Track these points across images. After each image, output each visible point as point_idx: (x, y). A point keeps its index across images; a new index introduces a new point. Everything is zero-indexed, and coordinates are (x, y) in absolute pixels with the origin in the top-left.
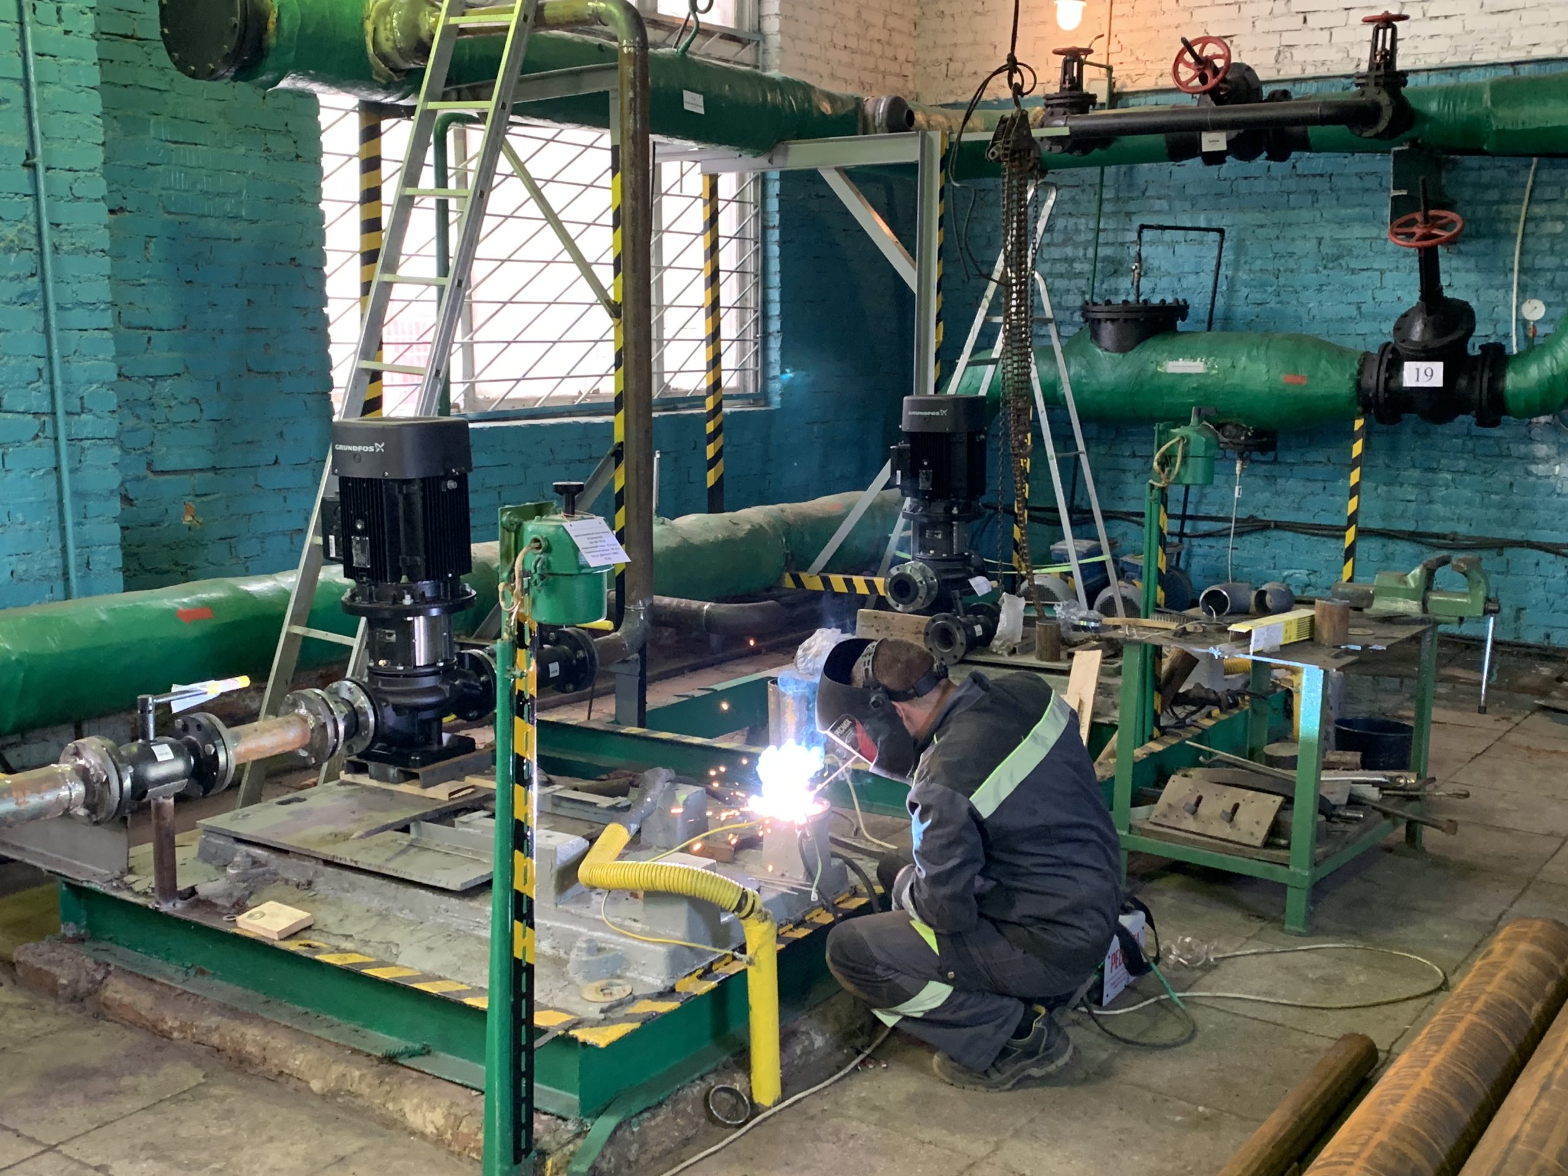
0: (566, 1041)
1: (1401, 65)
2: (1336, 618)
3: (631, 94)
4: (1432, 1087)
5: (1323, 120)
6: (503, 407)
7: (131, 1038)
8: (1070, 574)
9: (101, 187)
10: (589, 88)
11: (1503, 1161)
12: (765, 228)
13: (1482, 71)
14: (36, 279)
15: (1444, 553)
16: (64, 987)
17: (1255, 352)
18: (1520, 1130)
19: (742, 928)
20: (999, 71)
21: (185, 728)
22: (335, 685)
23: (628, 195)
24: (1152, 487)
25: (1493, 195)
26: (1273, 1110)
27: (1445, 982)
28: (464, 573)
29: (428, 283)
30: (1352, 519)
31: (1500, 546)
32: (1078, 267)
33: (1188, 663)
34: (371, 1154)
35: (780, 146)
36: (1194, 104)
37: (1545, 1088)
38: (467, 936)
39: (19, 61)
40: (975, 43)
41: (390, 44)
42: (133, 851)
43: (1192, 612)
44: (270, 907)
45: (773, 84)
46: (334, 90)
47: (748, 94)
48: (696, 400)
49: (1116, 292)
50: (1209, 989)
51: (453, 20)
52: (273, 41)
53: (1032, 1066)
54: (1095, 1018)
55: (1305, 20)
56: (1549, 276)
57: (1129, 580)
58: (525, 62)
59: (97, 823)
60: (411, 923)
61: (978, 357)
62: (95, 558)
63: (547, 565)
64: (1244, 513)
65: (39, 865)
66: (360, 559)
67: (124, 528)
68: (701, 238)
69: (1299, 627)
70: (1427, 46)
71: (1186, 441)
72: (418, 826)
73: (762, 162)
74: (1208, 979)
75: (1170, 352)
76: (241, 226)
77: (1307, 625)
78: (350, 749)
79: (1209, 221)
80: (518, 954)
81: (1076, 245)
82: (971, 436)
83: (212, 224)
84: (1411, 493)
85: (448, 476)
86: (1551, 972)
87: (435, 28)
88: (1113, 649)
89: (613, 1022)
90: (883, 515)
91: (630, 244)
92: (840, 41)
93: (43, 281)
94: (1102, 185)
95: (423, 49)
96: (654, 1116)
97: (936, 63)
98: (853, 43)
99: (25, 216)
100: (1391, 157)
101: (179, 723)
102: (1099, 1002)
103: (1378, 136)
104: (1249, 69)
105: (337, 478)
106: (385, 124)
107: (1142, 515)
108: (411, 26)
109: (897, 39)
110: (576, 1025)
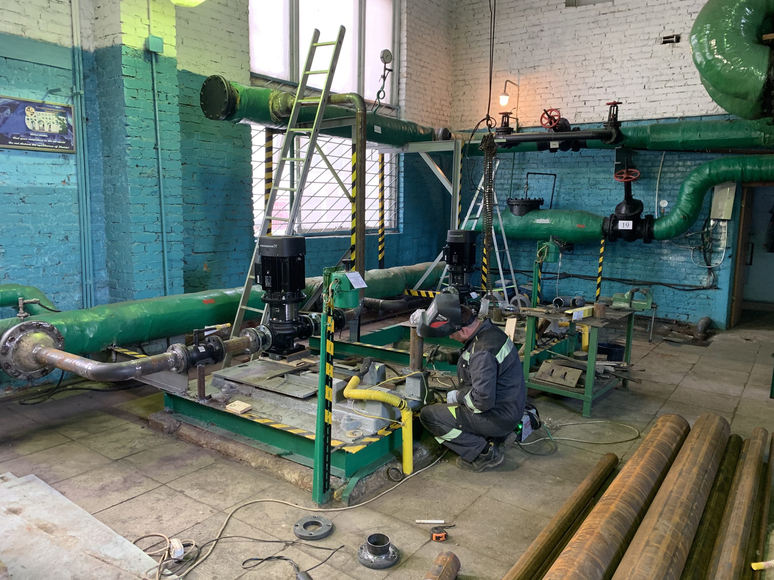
0: (341, 451)
1: (619, 119)
2: (601, 309)
3: (360, 127)
4: (641, 473)
5: (592, 138)
6: (310, 232)
7: (189, 447)
8: (503, 292)
9: (179, 156)
10: (346, 124)
11: (668, 500)
12: (399, 172)
13: (646, 122)
14: (157, 187)
15: (636, 287)
16: (166, 429)
17: (567, 217)
18: (673, 488)
19: (400, 413)
20: (484, 120)
21: (209, 341)
22: (259, 327)
23: (359, 161)
24: (536, 262)
25: (650, 164)
26: (583, 479)
27: (639, 435)
28: (303, 289)
29: (286, 190)
30: (600, 274)
31: (650, 284)
32: (505, 186)
33: (547, 323)
34: (273, 489)
35: (406, 145)
36: (547, 132)
37: (680, 474)
38: (305, 414)
39: (153, 113)
40: (471, 110)
41: (278, 108)
42: (190, 382)
43: (550, 306)
44: (237, 403)
45: (404, 123)
46: (258, 124)
47: (396, 127)
48: (375, 230)
49: (519, 195)
50: (558, 436)
51: (299, 101)
52: (238, 107)
53: (490, 463)
54: (520, 446)
55: (585, 104)
56: (669, 192)
57: (522, 294)
58: (324, 115)
59: (179, 373)
60: (286, 409)
61: (472, 217)
62: (174, 282)
63: (340, 288)
64: (562, 271)
65: (157, 387)
66: (268, 284)
67: (184, 272)
68: (378, 176)
69: (589, 312)
70: (627, 113)
71: (548, 247)
72: (287, 375)
73: (399, 150)
74: (558, 433)
75: (538, 216)
76: (225, 169)
77: (591, 311)
78: (263, 349)
79: (551, 171)
80: (326, 421)
81: (505, 179)
82: (471, 244)
83: (215, 169)
84: (619, 265)
85: (299, 256)
86: (678, 433)
87: (293, 104)
88: (520, 318)
89: (357, 445)
90: (438, 270)
91: (359, 178)
92: (425, 109)
93: (160, 188)
94: (514, 159)
95: (289, 111)
96: (370, 477)
97: (457, 117)
98: (429, 109)
99: (154, 166)
100: (615, 150)
101: (207, 339)
102: (520, 440)
103: (611, 143)
104: (566, 120)
105: (260, 256)
106: (274, 135)
107: (532, 272)
108: (285, 102)
109: (444, 108)
110: (345, 445)
